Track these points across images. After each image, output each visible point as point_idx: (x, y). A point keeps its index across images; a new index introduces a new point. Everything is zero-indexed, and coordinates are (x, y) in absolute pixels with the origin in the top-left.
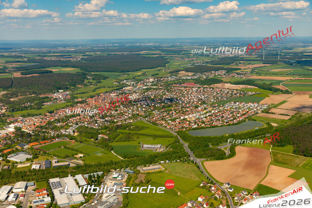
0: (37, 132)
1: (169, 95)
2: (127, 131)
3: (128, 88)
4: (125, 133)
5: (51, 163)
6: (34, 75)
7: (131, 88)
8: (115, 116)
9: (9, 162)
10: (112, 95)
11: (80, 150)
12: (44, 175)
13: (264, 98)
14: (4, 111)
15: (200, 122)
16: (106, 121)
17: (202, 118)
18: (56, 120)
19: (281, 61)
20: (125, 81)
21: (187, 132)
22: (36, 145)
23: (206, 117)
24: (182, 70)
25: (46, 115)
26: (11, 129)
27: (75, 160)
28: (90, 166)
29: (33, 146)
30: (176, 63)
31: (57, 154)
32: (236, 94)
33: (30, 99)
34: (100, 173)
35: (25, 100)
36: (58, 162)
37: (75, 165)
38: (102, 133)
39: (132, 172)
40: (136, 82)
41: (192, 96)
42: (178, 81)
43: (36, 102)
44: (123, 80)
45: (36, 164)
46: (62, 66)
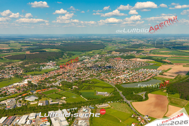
0: (39, 84)
1: (108, 64)
2: (88, 84)
3: (86, 60)
4: (87, 85)
5: (48, 102)
6: (37, 53)
7: (87, 60)
8: (81, 76)
9: (26, 101)
10: (78, 64)
11: (64, 95)
12: (45, 109)
13: (159, 67)
14: (21, 72)
15: (127, 80)
16: (76, 78)
17: (128, 78)
18: (49, 77)
19: (165, 47)
20: (84, 56)
21: (120, 85)
22: (40, 91)
23: (130, 77)
24: (113, 51)
25: (44, 75)
26: (26, 82)
27: (61, 101)
28: (70, 104)
29: (38, 92)
30: (110, 47)
31: (51, 97)
32: (144, 64)
33: (35, 66)
34: (76, 108)
35: (32, 66)
36: (52, 102)
37: (62, 103)
38: (74, 85)
39: (93, 108)
40: (90, 57)
41: (120, 65)
42: (112, 57)
43: (38, 67)
45: (40, 102)
46: (51, 48)
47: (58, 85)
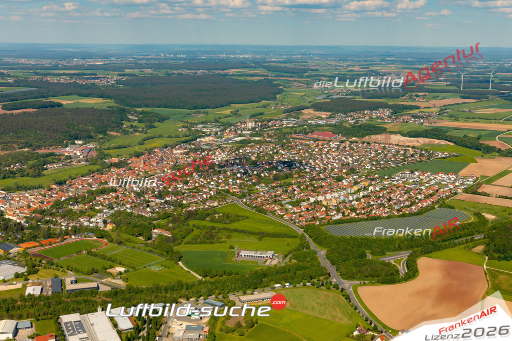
0: (34, 222)
1: (285, 155)
2: (207, 223)
3: (207, 139)
4: (205, 227)
5: (62, 283)
6: (28, 110)
7: (211, 139)
8: (183, 194)
10: (177, 152)
11: (119, 259)
12: (49, 307)
13: (467, 164)
16: (166, 202)
17: (351, 202)
18: (70, 198)
19: (495, 94)
20: (201, 126)
21: (323, 228)
22: (33, 247)
23: (358, 200)
24: (308, 108)
25: (51, 189)
27: (109, 279)
28: (139, 291)
29: (27, 248)
30: (295, 94)
31: (74, 265)
32: (412, 156)
33: (21, 157)
35: (10, 159)
36: (76, 282)
37: (109, 289)
38: (159, 227)
39: (220, 304)
40: (222, 128)
41: (329, 159)
42: (301, 128)
43: (31, 163)
44: (197, 124)
45: (33, 284)
46: (80, 95)
47: (101, 225)
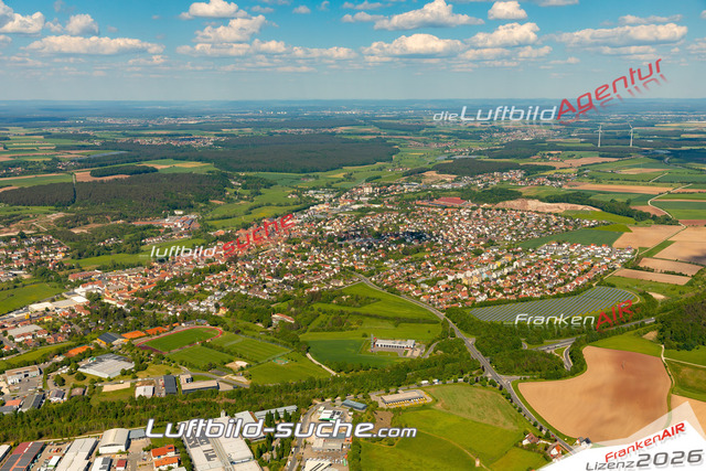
0: (136, 307)
1: (411, 225)
2: (333, 306)
3: (321, 207)
4: (332, 311)
5: (176, 381)
6: (120, 176)
7: (325, 206)
8: (303, 272)
9: (82, 377)
11: (239, 351)
12: (164, 411)
13: (620, 234)
14: (60, 256)
15: (491, 288)
16: (285, 282)
17: (495, 280)
18: (175, 278)
19: (638, 152)
20: (312, 192)
21: (467, 311)
22: (139, 338)
23: (503, 277)
24: (429, 170)
25: (152, 268)
26: (79, 298)
27: (230, 376)
28: (265, 390)
29: (132, 339)
30: (413, 154)
31: (187, 359)
32: (556, 224)
33: (116, 231)
34: (291, 409)
35: (104, 233)
36: (192, 380)
37: (231, 388)
38: (279, 311)
39: (362, 406)
40: (336, 194)
41: (461, 228)
42: (425, 194)
43: (127, 237)
44: (308, 190)
45: (143, 383)
46: (176, 159)
47: (213, 310)
